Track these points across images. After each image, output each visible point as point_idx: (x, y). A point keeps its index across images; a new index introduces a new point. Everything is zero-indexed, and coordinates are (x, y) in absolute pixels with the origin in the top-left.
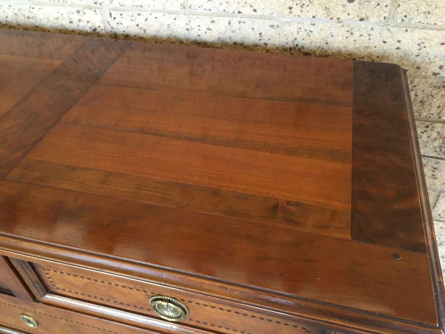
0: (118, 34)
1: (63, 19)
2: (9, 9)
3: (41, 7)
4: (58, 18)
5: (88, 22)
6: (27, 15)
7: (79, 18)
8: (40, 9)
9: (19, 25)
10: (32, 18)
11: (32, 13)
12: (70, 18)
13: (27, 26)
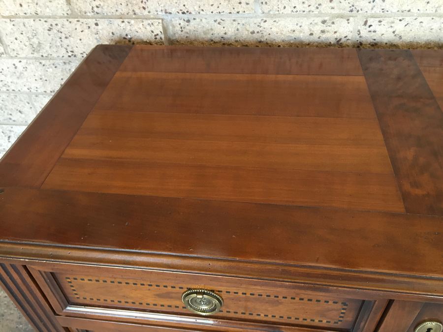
0: (364, 43)
1: (301, 32)
2: (232, 24)
3: (277, 20)
4: (294, 31)
5: (335, 32)
6: (251, 30)
7: (322, 29)
8: (275, 21)
9: (237, 41)
10: (258, 32)
11: (261, 27)
12: (310, 30)
13: (248, 43)
